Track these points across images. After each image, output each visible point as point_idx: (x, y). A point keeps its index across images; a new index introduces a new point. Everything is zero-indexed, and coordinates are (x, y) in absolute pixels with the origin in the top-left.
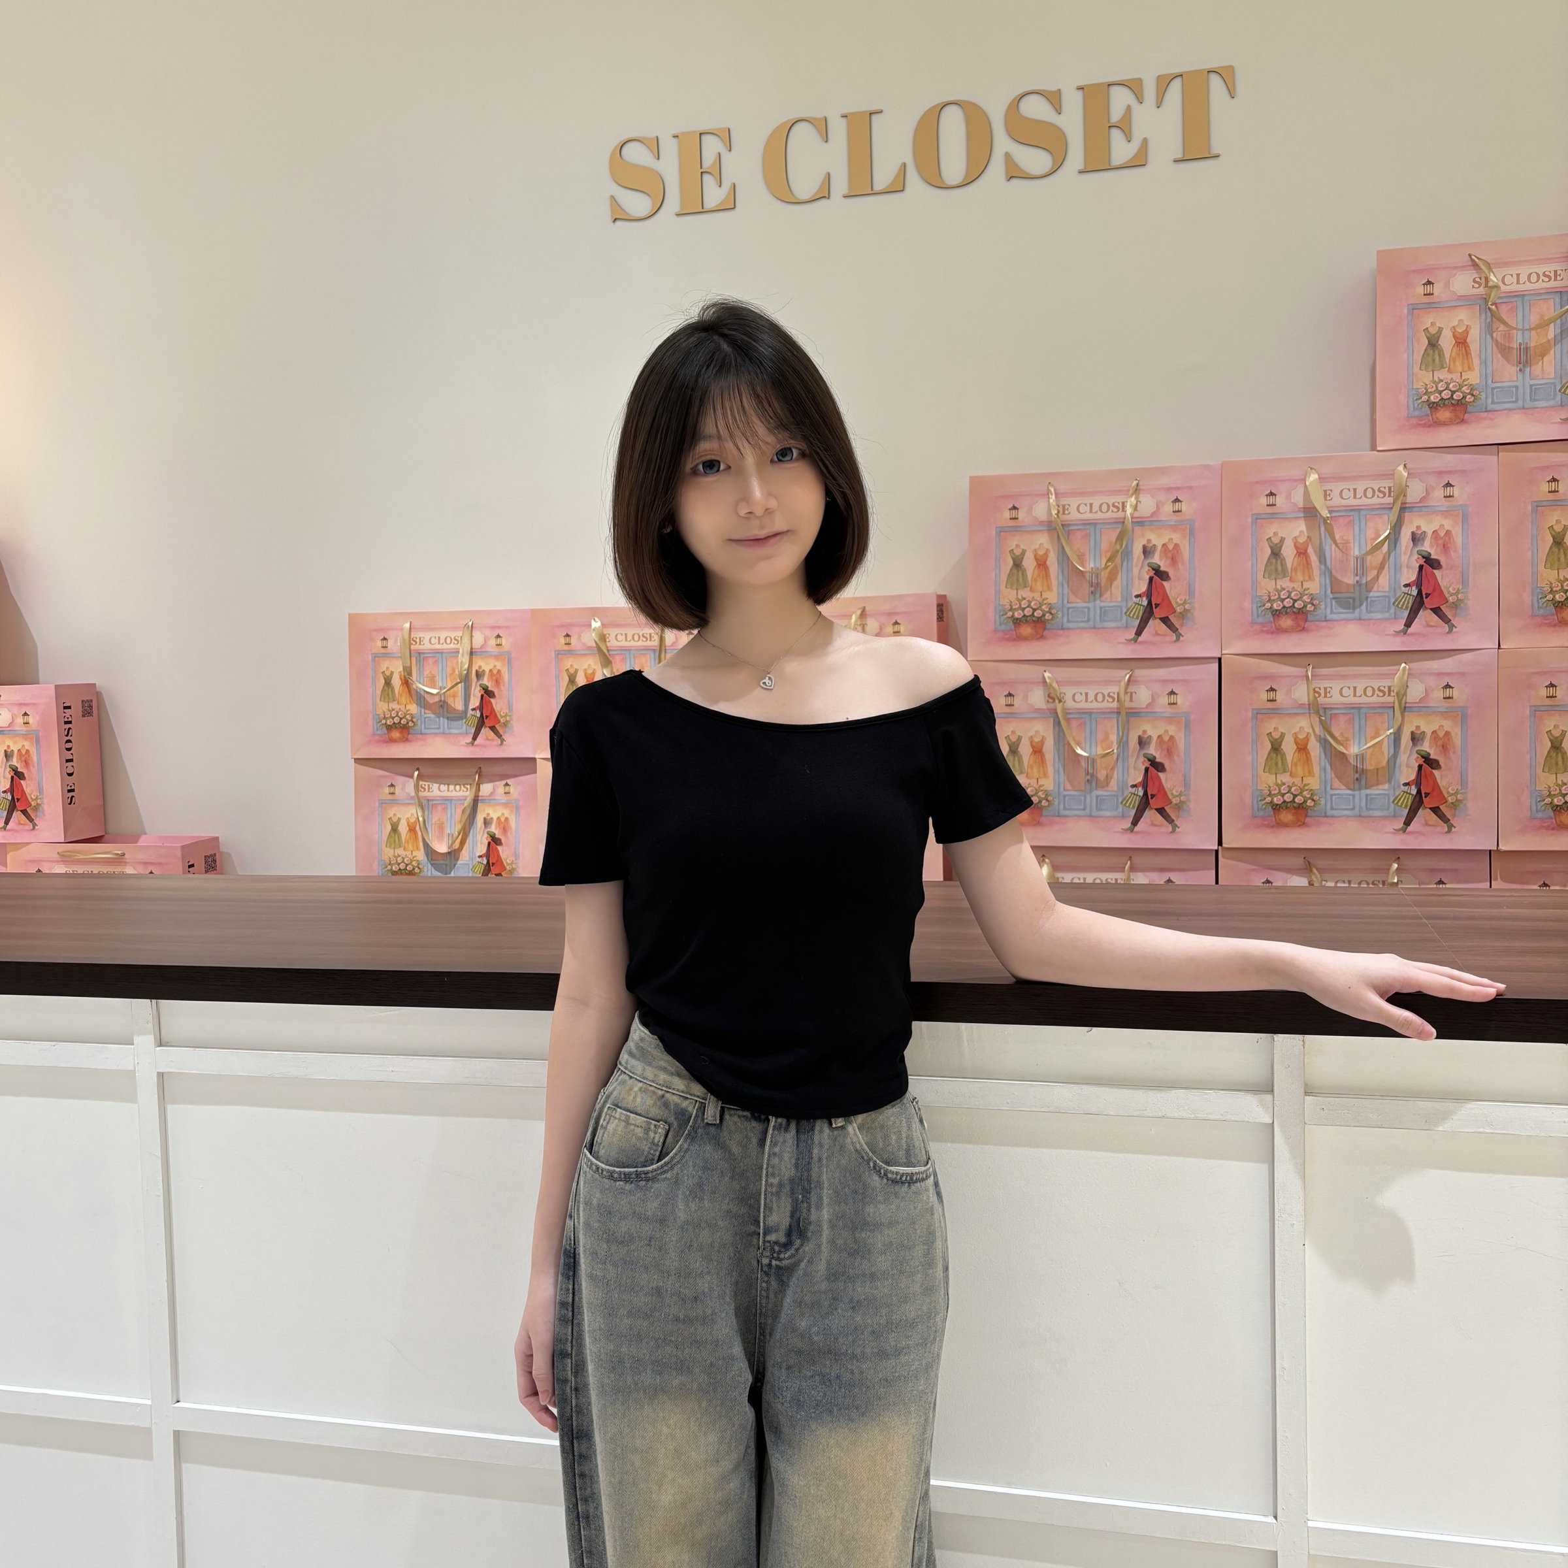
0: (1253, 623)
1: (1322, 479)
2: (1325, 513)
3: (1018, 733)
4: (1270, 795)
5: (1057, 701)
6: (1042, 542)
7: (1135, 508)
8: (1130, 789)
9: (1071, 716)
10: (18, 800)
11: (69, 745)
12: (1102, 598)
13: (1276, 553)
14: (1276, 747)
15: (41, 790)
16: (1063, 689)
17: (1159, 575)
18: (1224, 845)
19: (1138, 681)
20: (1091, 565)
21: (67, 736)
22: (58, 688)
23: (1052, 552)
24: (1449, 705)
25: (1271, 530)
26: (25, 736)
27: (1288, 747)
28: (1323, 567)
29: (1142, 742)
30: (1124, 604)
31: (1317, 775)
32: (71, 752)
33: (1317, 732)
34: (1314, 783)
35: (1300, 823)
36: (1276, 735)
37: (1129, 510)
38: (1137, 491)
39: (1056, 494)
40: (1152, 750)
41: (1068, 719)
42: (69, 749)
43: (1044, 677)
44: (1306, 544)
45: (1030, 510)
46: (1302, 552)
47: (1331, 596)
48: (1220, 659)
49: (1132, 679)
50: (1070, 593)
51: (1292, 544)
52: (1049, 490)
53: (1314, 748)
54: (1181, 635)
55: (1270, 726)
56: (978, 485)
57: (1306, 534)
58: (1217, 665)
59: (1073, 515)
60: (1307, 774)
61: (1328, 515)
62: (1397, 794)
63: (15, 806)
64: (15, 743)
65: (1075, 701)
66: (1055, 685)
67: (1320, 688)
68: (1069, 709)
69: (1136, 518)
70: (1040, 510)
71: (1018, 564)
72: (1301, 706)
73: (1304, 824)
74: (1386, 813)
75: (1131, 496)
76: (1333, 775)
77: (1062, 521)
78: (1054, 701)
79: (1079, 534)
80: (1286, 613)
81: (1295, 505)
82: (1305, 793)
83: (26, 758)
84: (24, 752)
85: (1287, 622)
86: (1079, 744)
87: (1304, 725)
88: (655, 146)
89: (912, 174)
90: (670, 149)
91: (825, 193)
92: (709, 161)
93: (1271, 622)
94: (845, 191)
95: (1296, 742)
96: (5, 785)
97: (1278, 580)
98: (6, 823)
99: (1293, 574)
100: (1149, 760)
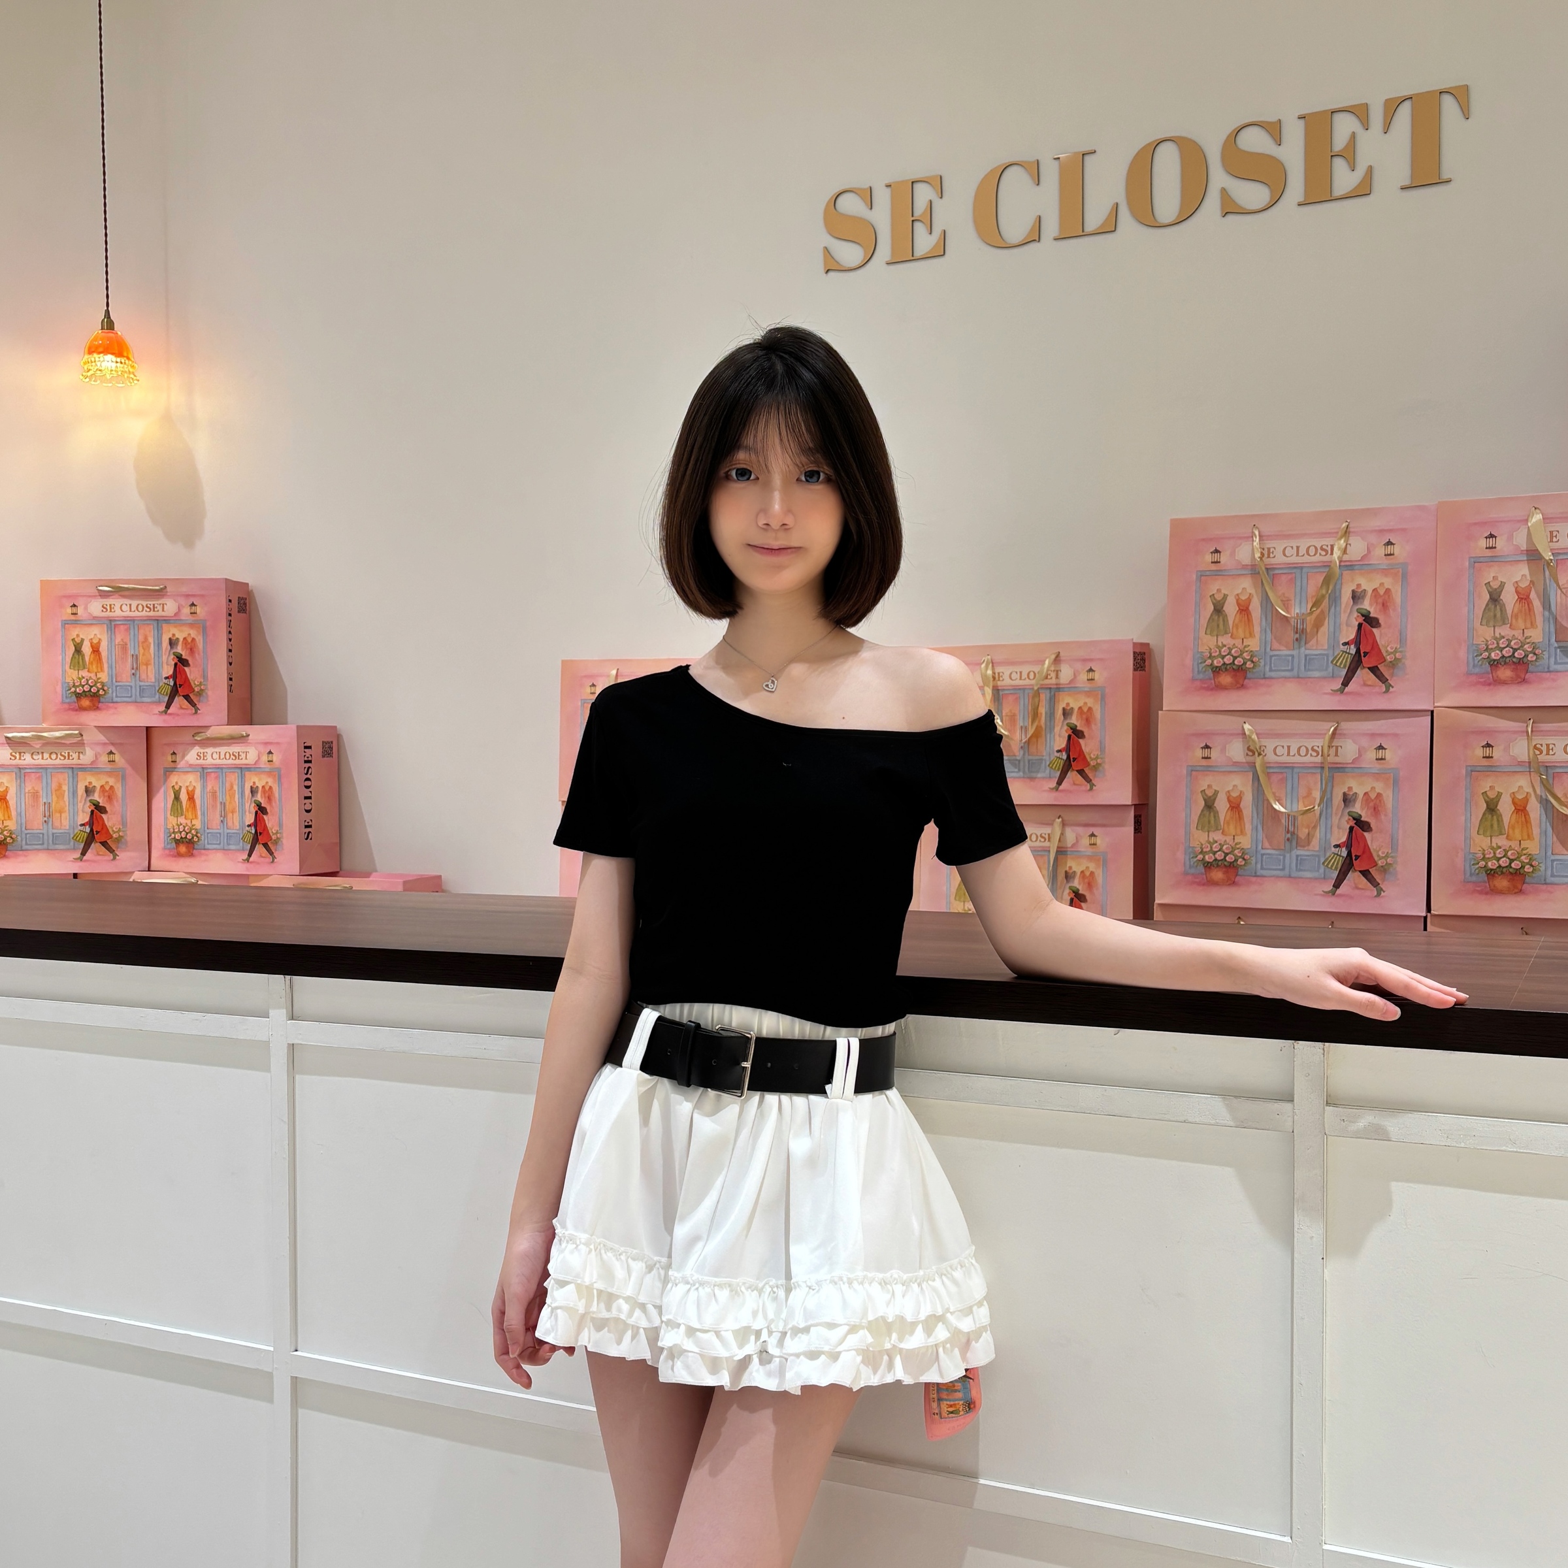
0: (1468, 674)
1: (1546, 519)
2: (1548, 556)
3: (1215, 787)
4: (1484, 859)
5: (1256, 754)
6: (1245, 586)
7: (1345, 551)
8: (1333, 849)
9: (1271, 771)
10: (260, 833)
11: (308, 783)
12: (1307, 646)
13: (1495, 598)
14: (1492, 807)
15: (281, 825)
16: (1264, 742)
17: (1369, 621)
18: (1432, 912)
19: (1344, 734)
20: (1296, 610)
21: (307, 774)
22: (298, 726)
23: (1255, 597)
25: (1490, 574)
26: (270, 773)
27: (1506, 808)
28: (1547, 613)
29: (1347, 800)
30: (1331, 652)
31: (1536, 839)
32: (310, 790)
33: (1538, 792)
34: (1533, 847)
35: (1516, 890)
36: (1492, 795)
37: (1337, 553)
38: (1347, 533)
39: (1260, 536)
40: (1358, 808)
41: (1268, 773)
42: (308, 787)
43: (1243, 729)
44: (1529, 589)
45: (1233, 554)
46: (1523, 597)
47: (1556, 645)
48: (1432, 712)
49: (1338, 732)
50: (1274, 640)
51: (1514, 590)
52: (1253, 532)
53: (1535, 810)
54: (1390, 685)
55: (1486, 784)
56: (1180, 529)
57: (1528, 577)
58: (1429, 718)
59: (1278, 559)
60: (1526, 837)
61: (1552, 558)
63: (258, 840)
64: (260, 780)
65: (1276, 754)
66: (1254, 737)
67: (1542, 745)
68: (1269, 763)
69: (1345, 561)
70: (1246, 553)
71: (1218, 609)
72: (1521, 763)
73: (1521, 892)
75: (1340, 539)
76: (1555, 838)
77: (1266, 565)
78: (1254, 754)
79: (1284, 578)
80: (1505, 663)
81: (1517, 547)
82: (1523, 857)
83: (268, 793)
84: (267, 788)
85: (1505, 673)
86: (1279, 801)
87: (1522, 784)
88: (868, 197)
89: (1124, 214)
90: (883, 198)
91: (1035, 236)
92: (920, 207)
93: (1488, 673)
94: (1056, 233)
95: (1514, 803)
96: (250, 819)
97: (1496, 628)
98: (250, 855)
99: (1514, 621)
100: (1354, 819)
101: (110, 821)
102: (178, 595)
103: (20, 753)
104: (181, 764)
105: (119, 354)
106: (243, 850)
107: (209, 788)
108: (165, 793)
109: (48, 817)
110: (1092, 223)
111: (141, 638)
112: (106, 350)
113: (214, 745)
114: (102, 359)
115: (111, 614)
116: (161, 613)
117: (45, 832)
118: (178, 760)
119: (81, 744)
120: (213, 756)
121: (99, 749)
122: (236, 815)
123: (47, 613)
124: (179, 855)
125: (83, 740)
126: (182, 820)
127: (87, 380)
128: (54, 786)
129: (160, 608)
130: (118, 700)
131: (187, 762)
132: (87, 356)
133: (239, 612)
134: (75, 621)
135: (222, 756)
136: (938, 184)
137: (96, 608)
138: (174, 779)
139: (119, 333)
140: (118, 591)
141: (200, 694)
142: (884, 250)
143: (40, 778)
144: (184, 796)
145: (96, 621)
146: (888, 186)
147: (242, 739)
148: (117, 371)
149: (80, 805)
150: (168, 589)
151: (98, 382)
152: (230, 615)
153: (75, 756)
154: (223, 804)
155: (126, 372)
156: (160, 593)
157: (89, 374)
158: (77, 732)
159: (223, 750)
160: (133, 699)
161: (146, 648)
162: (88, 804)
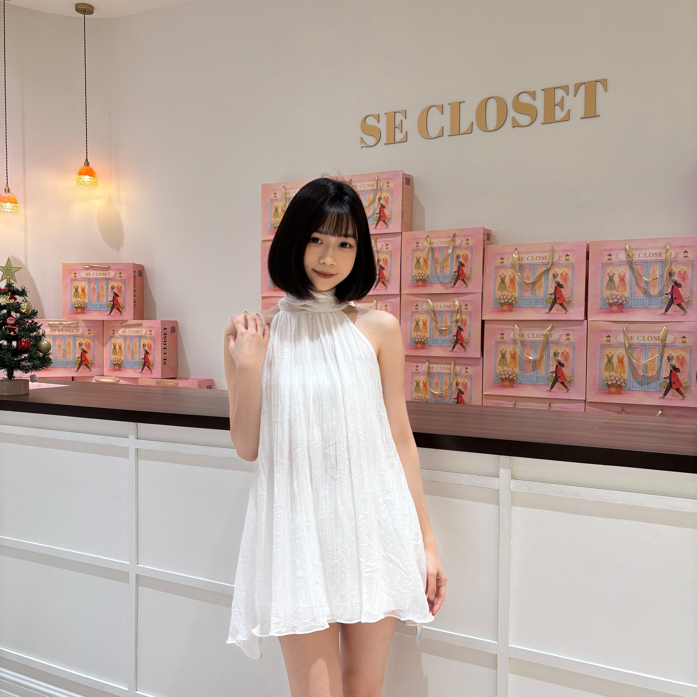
0: (601, 309)
1: (631, 249)
3: (506, 349)
4: (606, 380)
8: (550, 374)
9: (527, 343)
10: (146, 362)
11: (165, 343)
12: (536, 295)
14: (610, 361)
15: (154, 359)
16: (524, 332)
18: (587, 400)
19: (555, 329)
20: (532, 281)
21: (165, 339)
22: (161, 321)
24: (684, 345)
26: (150, 339)
27: (615, 361)
30: (545, 298)
31: (627, 373)
32: (166, 345)
35: (619, 393)
40: (559, 358)
49: (552, 328)
62: (661, 382)
63: (145, 364)
64: (147, 341)
65: (528, 337)
67: (629, 336)
72: (621, 343)
73: (620, 393)
74: (655, 390)
80: (615, 305)
84: (149, 344)
87: (622, 352)
88: (378, 118)
89: (475, 126)
90: (383, 119)
91: (441, 135)
92: (397, 123)
93: (608, 308)
94: (449, 134)
95: (618, 359)
96: (143, 356)
97: (612, 291)
98: (142, 370)
99: (618, 288)
100: (558, 362)
101: (88, 356)
102: (115, 269)
103: (54, 330)
104: (116, 334)
105: (91, 175)
106: (140, 368)
107: (127, 344)
108: (110, 346)
109: (64, 355)
110: (463, 129)
111: (101, 286)
112: (86, 174)
113: (129, 328)
114: (84, 177)
115: (89, 277)
116: (108, 276)
117: (63, 360)
118: (115, 333)
119: (78, 326)
120: (129, 332)
121: (84, 328)
122: (137, 355)
123: (64, 276)
124: (115, 370)
125: (78, 325)
126: (116, 356)
127: (79, 185)
128: (67, 343)
129: (108, 274)
130: (92, 309)
131: (119, 334)
132: (79, 176)
133: (139, 276)
134: (75, 279)
135: (132, 332)
136: (405, 113)
137: (83, 274)
138: (113, 341)
139: (91, 167)
140: (92, 267)
141: (123, 307)
142: (384, 140)
143: (61, 340)
144: (117, 347)
145: (84, 279)
146: (386, 114)
147: (140, 325)
148: (90, 182)
149: (77, 350)
150: (111, 267)
151: (83, 186)
152: (135, 277)
153: (75, 331)
154: (132, 350)
155: (93, 182)
156: (108, 269)
157: (79, 183)
158: (76, 322)
159: (132, 329)
160: (97, 309)
161: (103, 290)
162: (80, 350)
